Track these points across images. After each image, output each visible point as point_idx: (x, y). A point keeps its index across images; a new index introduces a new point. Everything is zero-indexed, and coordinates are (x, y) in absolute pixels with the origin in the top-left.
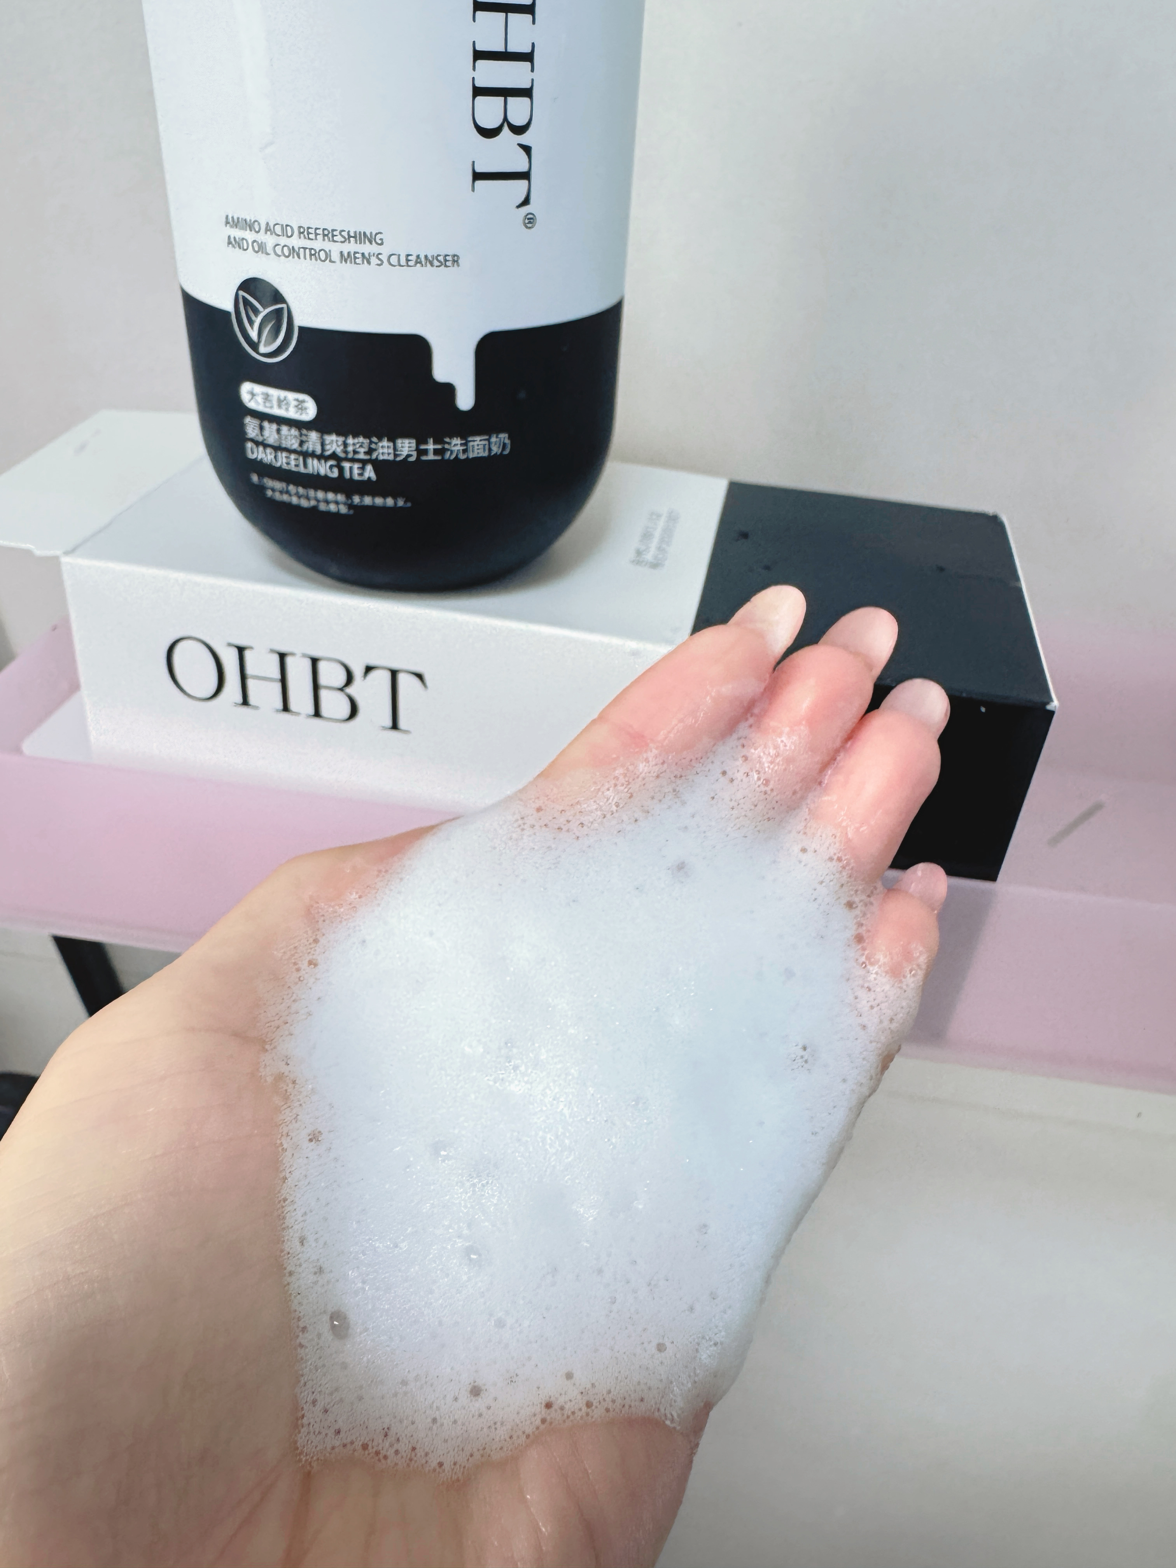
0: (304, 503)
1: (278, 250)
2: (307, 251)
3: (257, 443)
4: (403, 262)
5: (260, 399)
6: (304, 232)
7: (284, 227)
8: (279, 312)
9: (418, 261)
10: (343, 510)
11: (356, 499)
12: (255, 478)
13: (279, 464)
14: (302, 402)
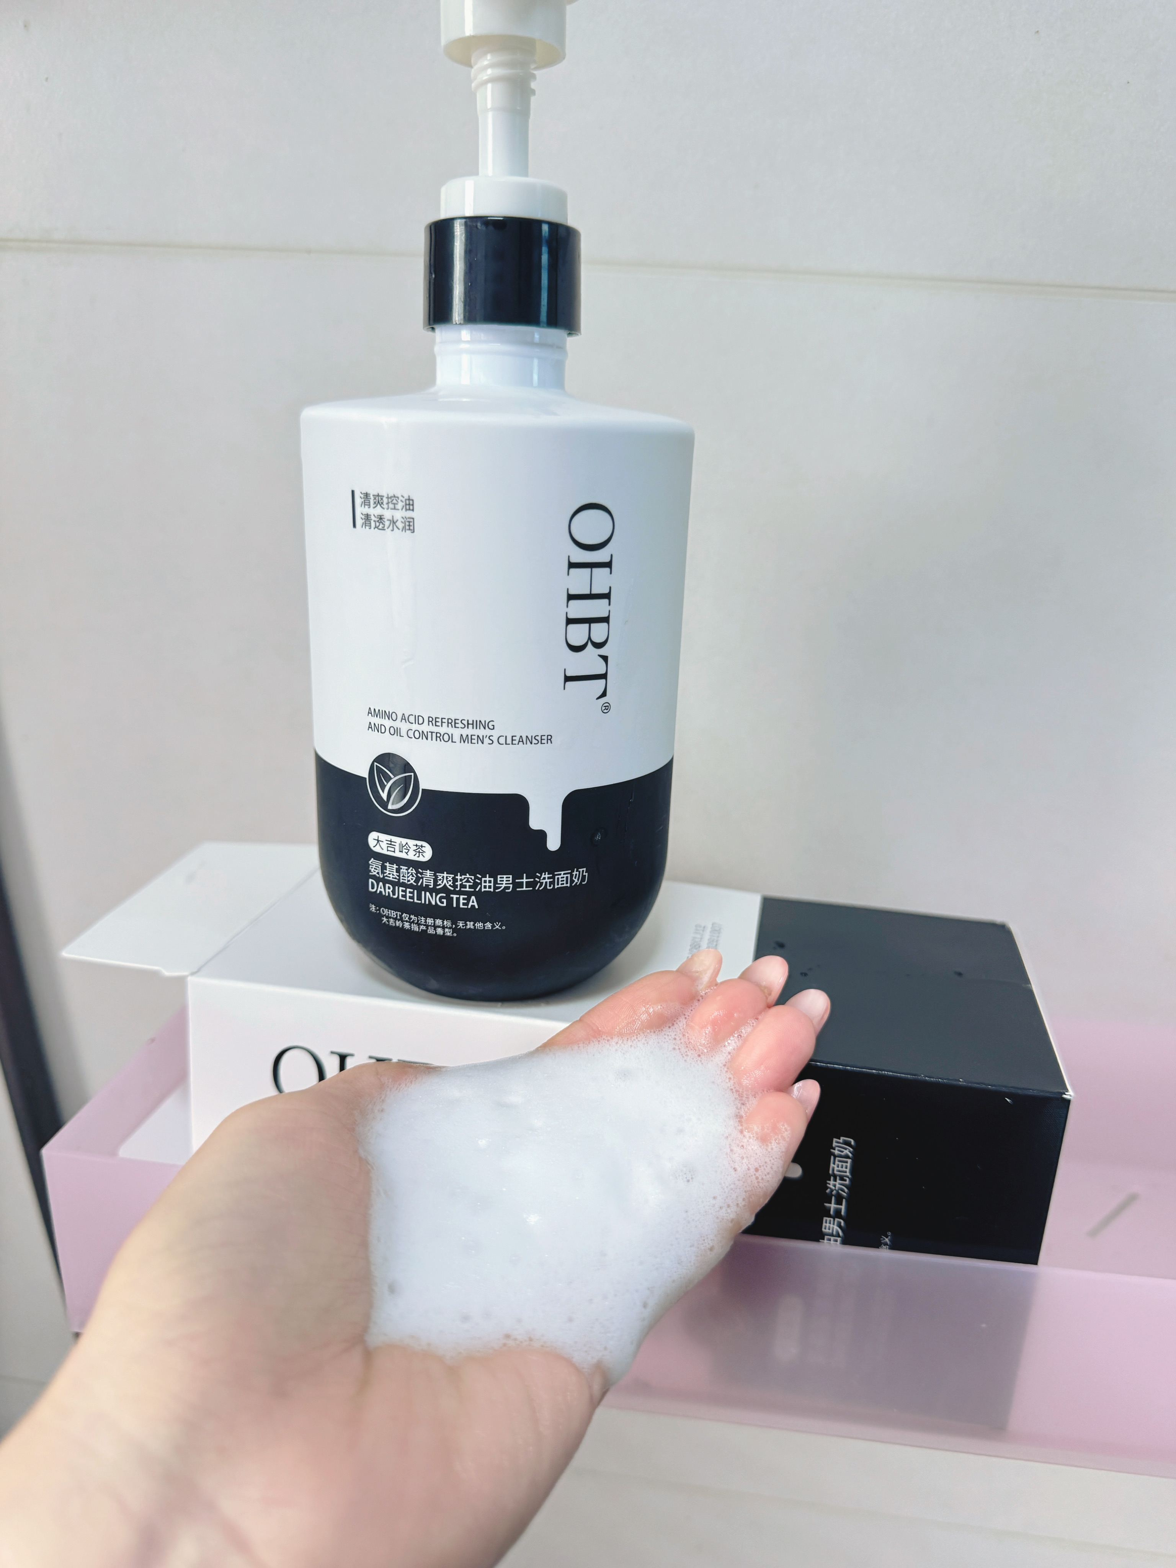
0: (415, 928)
1: (411, 734)
2: (434, 735)
3: (378, 880)
4: (509, 741)
5: (384, 845)
6: (433, 721)
7: (417, 718)
8: (407, 780)
9: (521, 740)
10: (449, 933)
11: (461, 924)
12: (373, 908)
13: (396, 897)
14: (421, 847)
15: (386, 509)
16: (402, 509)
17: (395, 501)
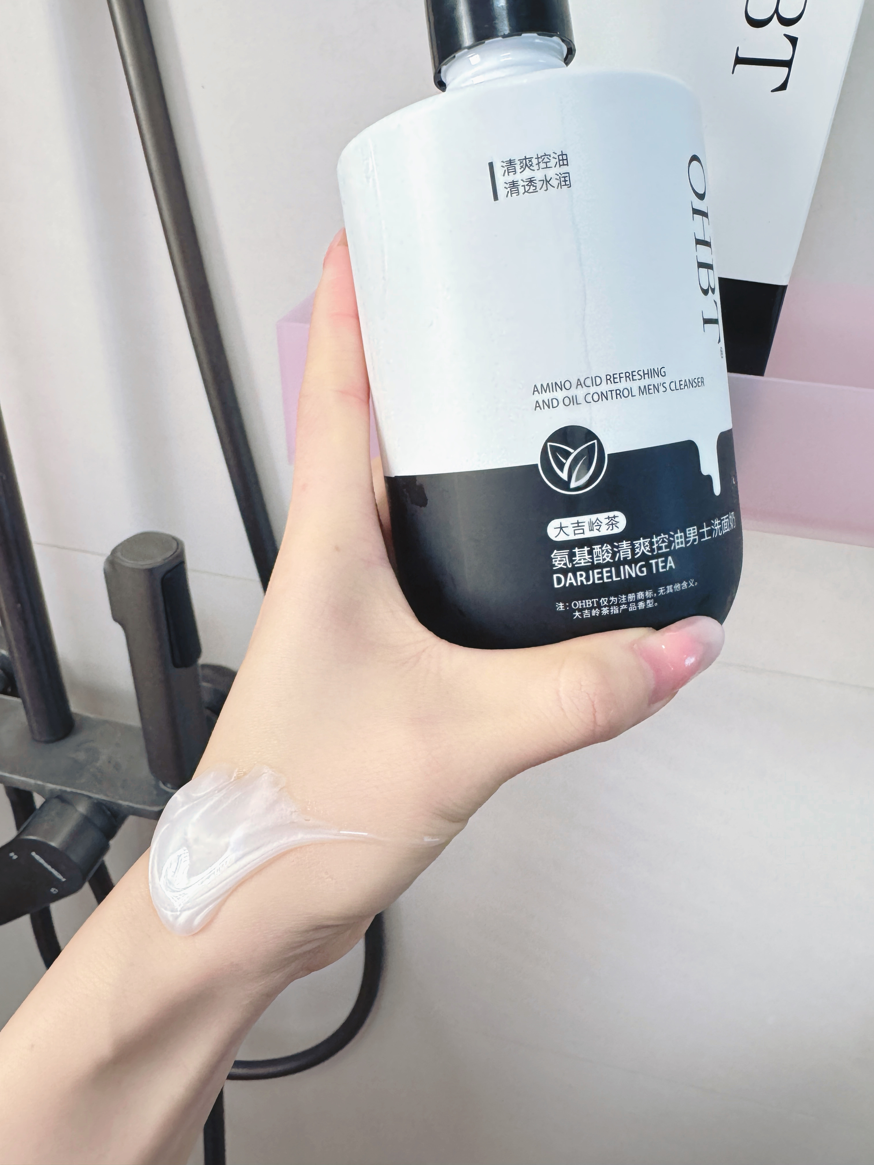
1: (589, 398)
2: (614, 392)
3: (566, 572)
4: (678, 387)
5: (570, 530)
6: (611, 378)
7: (594, 380)
8: (591, 449)
9: (685, 384)
10: (650, 604)
11: (661, 591)
13: (591, 582)
14: (613, 519)
15: (536, 171)
16: (555, 166)
17: (546, 160)
